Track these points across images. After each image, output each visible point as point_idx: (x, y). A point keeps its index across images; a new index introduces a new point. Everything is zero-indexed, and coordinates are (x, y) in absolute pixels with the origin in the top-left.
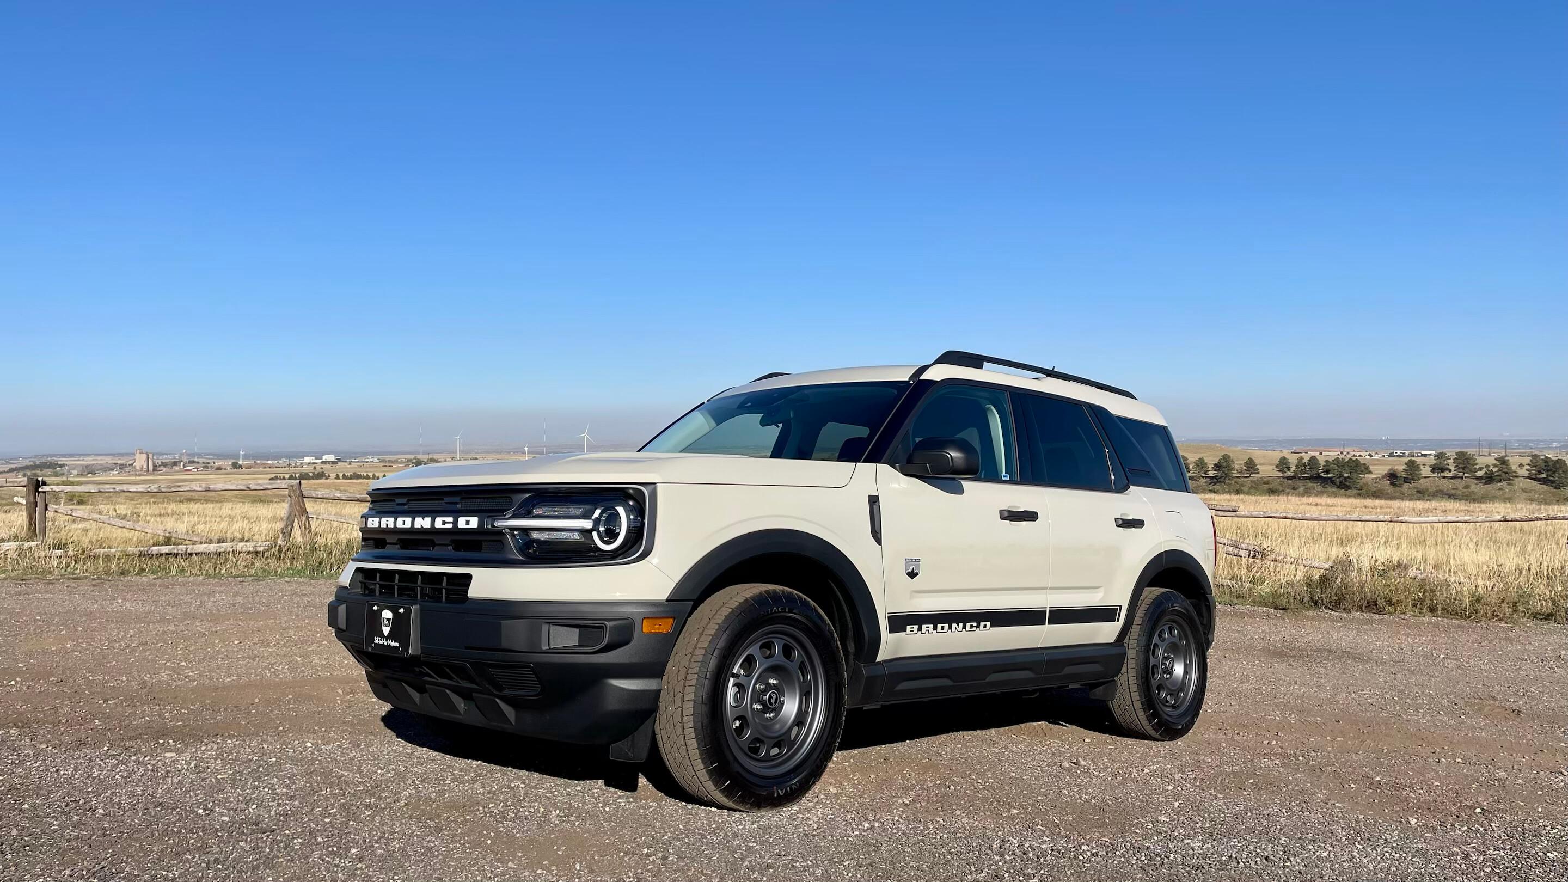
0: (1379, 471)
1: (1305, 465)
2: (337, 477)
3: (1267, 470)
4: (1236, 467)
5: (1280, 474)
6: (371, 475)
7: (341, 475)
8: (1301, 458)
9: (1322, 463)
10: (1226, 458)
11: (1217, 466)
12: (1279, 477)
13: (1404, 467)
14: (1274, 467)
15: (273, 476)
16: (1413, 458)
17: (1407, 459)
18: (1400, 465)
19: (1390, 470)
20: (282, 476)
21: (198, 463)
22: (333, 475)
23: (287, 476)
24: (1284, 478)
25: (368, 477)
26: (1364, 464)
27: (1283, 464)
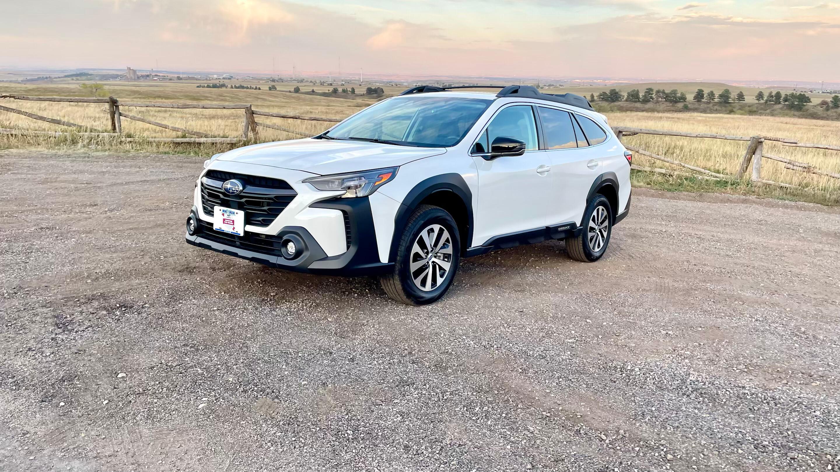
0: (815, 101)
1: (772, 97)
2: (232, 87)
3: (750, 99)
4: (732, 97)
5: (757, 102)
6: (249, 86)
7: (233, 86)
8: (771, 93)
9: (783, 96)
10: (727, 91)
11: (721, 96)
12: (757, 104)
13: (831, 99)
14: (754, 97)
15: (198, 85)
16: (837, 95)
17: (833, 95)
18: (828, 98)
19: (822, 101)
20: (203, 85)
21: (159, 76)
22: (229, 86)
23: (206, 85)
24: (759, 104)
25: (247, 88)
26: (808, 97)
27: (760, 96)
